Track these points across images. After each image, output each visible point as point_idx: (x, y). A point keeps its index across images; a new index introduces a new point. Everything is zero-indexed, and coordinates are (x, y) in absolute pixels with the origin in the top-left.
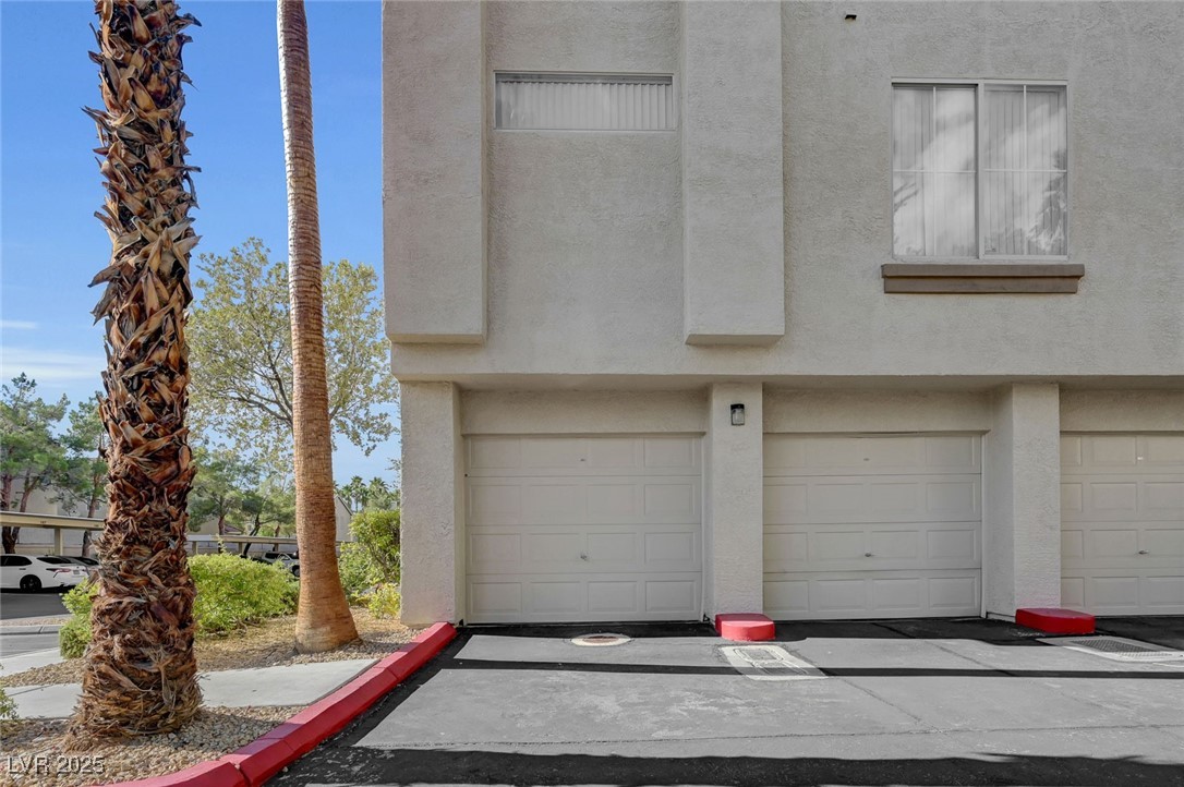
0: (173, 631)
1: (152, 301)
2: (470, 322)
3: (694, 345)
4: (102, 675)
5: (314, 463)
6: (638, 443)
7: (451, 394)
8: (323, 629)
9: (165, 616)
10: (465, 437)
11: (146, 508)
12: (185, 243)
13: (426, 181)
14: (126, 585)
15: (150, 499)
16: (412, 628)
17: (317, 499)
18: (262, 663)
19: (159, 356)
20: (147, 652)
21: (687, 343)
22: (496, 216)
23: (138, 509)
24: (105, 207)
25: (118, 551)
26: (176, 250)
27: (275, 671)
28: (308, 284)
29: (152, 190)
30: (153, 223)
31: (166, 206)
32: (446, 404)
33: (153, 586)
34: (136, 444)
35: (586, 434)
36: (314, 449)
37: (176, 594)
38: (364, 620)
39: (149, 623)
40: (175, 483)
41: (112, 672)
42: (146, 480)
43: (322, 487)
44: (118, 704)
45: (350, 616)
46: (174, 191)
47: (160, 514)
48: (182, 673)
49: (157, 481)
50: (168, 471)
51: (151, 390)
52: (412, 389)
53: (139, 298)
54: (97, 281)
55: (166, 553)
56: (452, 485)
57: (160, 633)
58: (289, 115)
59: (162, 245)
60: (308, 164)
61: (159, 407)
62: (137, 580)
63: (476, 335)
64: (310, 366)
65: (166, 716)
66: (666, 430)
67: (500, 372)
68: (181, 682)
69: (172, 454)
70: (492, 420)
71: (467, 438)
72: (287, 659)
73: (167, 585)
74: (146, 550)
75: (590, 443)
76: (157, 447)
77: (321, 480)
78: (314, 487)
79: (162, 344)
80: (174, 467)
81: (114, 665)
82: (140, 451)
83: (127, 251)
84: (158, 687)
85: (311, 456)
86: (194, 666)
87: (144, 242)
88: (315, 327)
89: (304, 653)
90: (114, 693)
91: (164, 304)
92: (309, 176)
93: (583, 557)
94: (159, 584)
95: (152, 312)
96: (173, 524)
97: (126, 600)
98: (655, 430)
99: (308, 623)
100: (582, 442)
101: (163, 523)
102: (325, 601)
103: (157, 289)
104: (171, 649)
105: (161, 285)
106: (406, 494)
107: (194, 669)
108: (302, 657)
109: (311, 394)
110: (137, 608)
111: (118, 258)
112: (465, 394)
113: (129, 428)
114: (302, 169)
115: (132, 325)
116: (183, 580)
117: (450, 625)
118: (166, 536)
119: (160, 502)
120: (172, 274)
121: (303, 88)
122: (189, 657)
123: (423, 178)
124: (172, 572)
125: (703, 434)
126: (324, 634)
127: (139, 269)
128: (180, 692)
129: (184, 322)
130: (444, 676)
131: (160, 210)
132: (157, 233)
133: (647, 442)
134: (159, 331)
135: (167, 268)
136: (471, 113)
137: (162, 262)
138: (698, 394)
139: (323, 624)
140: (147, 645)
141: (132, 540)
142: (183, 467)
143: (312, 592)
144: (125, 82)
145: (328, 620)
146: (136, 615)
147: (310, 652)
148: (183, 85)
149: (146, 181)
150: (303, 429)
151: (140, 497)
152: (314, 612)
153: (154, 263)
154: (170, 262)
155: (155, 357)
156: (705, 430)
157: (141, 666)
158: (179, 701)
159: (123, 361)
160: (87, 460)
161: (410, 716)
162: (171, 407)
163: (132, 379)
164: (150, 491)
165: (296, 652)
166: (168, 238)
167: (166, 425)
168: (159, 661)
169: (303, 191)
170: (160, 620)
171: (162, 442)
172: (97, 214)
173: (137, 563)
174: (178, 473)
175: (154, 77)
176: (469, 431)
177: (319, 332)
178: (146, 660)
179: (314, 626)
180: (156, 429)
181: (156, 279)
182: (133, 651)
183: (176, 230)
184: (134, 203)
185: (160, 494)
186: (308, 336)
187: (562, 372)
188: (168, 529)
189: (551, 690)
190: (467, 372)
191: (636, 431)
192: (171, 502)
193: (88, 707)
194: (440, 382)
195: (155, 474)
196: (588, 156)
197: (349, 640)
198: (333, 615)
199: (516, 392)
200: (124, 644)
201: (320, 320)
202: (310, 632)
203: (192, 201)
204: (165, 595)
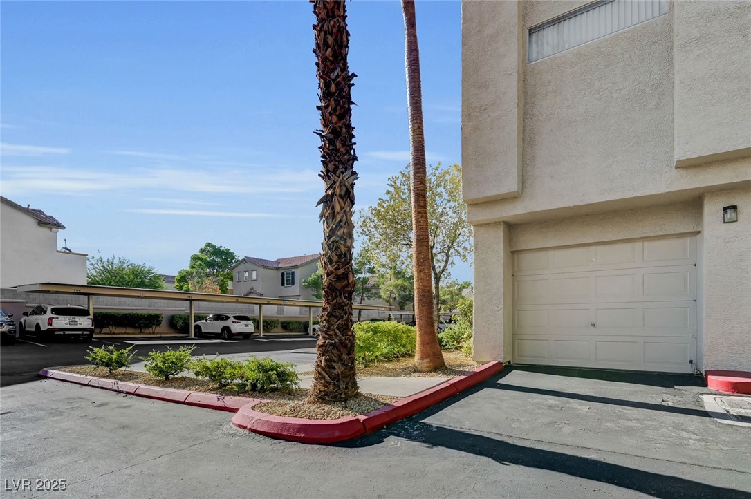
0: (345, 356)
1: (338, 208)
2: (510, 185)
3: (682, 167)
4: (319, 373)
5: (422, 275)
6: (638, 245)
7: (502, 229)
8: (426, 361)
9: (342, 349)
10: (513, 252)
11: (335, 301)
12: (350, 180)
13: (485, 109)
14: (328, 335)
15: (336, 297)
16: (479, 363)
17: (424, 293)
18: (398, 375)
19: (340, 232)
20: (334, 364)
21: (676, 168)
22: (528, 117)
23: (332, 301)
24: (322, 171)
25: (325, 320)
26: (346, 183)
27: (403, 379)
28: (419, 183)
29: (337, 159)
30: (338, 173)
31: (343, 164)
32: (499, 235)
33: (337, 335)
34: (332, 273)
35: (593, 243)
36: (422, 267)
37: (346, 339)
38: (449, 357)
39: (335, 352)
40: (346, 289)
41: (323, 372)
42: (336, 288)
43: (426, 287)
44: (324, 386)
45: (441, 355)
46: (346, 157)
47: (340, 303)
48: (349, 375)
49: (339, 288)
50: (344, 284)
51: (337, 248)
52: (480, 229)
53: (333, 208)
54: (318, 204)
55: (342, 321)
56: (502, 282)
57: (340, 356)
58: (410, 100)
59: (341, 182)
60: (419, 121)
61: (340, 256)
62: (332, 333)
63: (513, 192)
64: (420, 225)
65: (341, 394)
66: (662, 234)
67: (530, 211)
68: (348, 379)
69: (345, 276)
70: (529, 241)
71: (513, 254)
72: (410, 374)
73: (343, 335)
74: (335, 320)
75: (599, 248)
76: (339, 274)
77: (425, 283)
78: (422, 287)
79: (341, 227)
80: (346, 282)
81: (323, 369)
82: (333, 276)
83: (329, 188)
84: (338, 381)
85: (420, 271)
86: (354, 373)
87: (335, 183)
88: (422, 204)
89: (418, 372)
90: (322, 381)
91: (342, 208)
92: (419, 127)
93: (594, 325)
94: (340, 334)
95: (338, 213)
96: (345, 308)
97: (327, 341)
98: (652, 234)
99: (419, 357)
100: (592, 249)
101: (342, 308)
102: (427, 346)
103: (339, 202)
104: (344, 365)
105: (341, 200)
106: (476, 288)
107: (354, 374)
108: (416, 374)
109: (421, 239)
110: (331, 344)
111: (326, 192)
112: (512, 228)
113: (329, 266)
114: (416, 125)
115: (331, 220)
116: (350, 333)
117: (500, 363)
118: (343, 313)
119: (341, 297)
120: (345, 195)
121: (416, 83)
122: (353, 368)
123: (483, 108)
124: (345, 329)
125: (698, 232)
126: (426, 364)
127: (333, 195)
128: (347, 384)
129: (351, 215)
130: (487, 392)
131: (341, 167)
132: (339, 177)
133: (646, 244)
134: (340, 221)
135: (343, 193)
136: (511, 61)
137: (341, 190)
138: (692, 203)
139: (426, 358)
140: (334, 361)
141: (330, 315)
142: (350, 281)
143: (421, 341)
144: (328, 114)
145: (428, 356)
146: (331, 348)
147: (420, 372)
148: (352, 106)
149: (336, 155)
150: (417, 258)
151: (333, 296)
152: (422, 351)
153: (338, 191)
154: (344, 189)
155: (339, 233)
156: (699, 230)
157: (332, 371)
158: (347, 388)
159: (328, 237)
160: (359, 278)
161: (456, 411)
162: (345, 255)
163: (330, 244)
164: (336, 293)
165: (415, 371)
166: (343, 179)
167: (343, 263)
168: (339, 369)
169: (416, 136)
170: (340, 351)
171: (341, 271)
172: (319, 175)
173: (332, 325)
174: (348, 284)
175: (338, 108)
176: (514, 249)
177: (425, 207)
178: (334, 368)
179: (422, 358)
180: (339, 265)
181: (339, 198)
182: (329, 364)
183: (348, 173)
184: (331, 167)
185: (340, 294)
186: (419, 210)
187: (572, 205)
188: (343, 310)
189: (546, 408)
190: (509, 215)
191: (636, 237)
192: (345, 297)
193: (315, 386)
194: (495, 223)
195: (339, 285)
196: (594, 57)
197: (439, 366)
198: (432, 354)
199: (545, 222)
200: (326, 360)
201: (425, 200)
202: (421, 361)
203: (355, 159)
204: (342, 340)
